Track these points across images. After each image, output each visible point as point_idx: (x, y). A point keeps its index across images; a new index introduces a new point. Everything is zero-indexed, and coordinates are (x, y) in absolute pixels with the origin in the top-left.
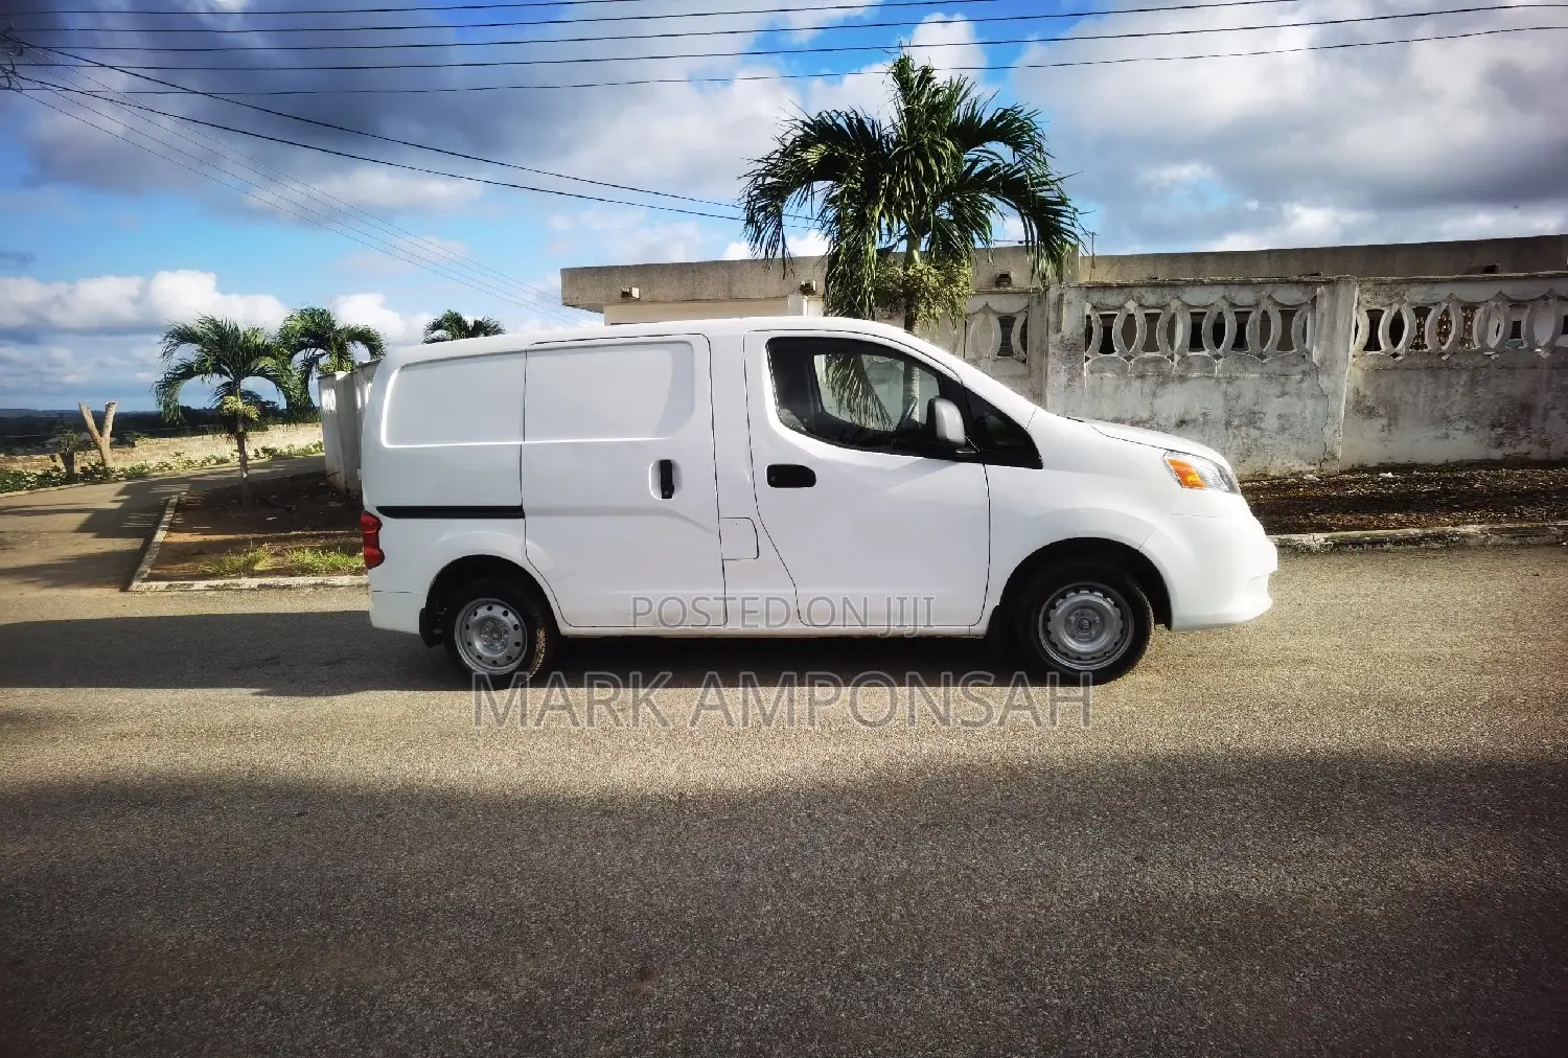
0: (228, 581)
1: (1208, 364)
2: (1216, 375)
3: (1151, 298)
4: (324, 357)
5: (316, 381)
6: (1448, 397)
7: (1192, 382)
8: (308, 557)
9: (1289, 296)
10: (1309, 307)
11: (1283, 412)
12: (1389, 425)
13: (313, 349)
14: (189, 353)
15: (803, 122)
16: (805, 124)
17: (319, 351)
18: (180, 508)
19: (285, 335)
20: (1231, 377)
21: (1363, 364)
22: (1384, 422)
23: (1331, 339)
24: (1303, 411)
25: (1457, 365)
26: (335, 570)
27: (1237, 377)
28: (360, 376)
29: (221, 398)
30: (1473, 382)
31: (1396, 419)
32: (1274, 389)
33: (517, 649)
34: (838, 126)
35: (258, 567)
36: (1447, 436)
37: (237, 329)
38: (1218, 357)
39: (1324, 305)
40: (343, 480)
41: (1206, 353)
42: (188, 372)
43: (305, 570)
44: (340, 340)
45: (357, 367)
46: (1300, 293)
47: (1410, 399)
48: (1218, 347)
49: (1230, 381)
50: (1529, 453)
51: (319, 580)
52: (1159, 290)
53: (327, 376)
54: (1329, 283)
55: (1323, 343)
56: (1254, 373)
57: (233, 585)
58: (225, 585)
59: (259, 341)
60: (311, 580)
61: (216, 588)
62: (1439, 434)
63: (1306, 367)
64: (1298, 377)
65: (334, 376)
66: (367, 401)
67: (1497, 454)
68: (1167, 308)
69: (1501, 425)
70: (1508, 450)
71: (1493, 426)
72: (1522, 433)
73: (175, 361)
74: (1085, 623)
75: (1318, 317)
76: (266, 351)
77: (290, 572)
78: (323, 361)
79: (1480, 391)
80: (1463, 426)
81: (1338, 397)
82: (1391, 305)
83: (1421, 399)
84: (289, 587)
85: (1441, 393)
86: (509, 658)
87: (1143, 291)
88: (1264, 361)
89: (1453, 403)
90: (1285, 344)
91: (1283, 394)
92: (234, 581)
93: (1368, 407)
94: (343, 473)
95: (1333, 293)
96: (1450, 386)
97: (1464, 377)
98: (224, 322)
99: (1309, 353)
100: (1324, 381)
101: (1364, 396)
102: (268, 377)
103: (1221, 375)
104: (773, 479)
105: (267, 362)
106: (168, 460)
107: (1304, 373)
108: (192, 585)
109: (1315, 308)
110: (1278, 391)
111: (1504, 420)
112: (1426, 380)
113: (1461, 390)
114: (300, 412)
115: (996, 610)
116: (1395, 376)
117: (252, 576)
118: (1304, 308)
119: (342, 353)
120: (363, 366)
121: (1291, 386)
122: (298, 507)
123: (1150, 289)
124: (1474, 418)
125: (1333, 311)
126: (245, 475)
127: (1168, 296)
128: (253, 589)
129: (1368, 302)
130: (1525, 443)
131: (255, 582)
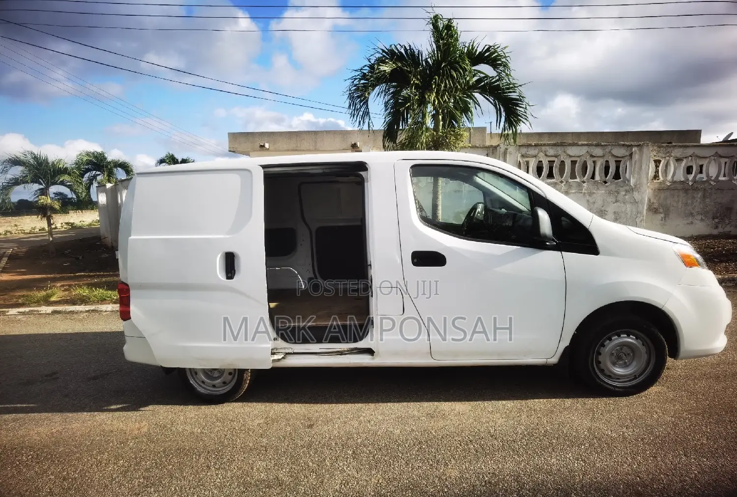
0: (32, 309)
1: (579, 185)
2: (583, 191)
3: (551, 152)
4: (101, 176)
5: (95, 189)
6: (692, 203)
7: (572, 195)
8: (85, 292)
9: (619, 152)
10: (629, 157)
11: (616, 210)
12: (665, 218)
13: (94, 172)
14: (17, 171)
15: (382, 50)
16: (383, 51)
17: (98, 173)
18: (12, 258)
19: (78, 164)
20: (590, 192)
21: (652, 187)
22: (662, 215)
23: (639, 174)
24: (626, 210)
25: (697, 188)
26: (103, 301)
27: (594, 193)
28: (120, 186)
29: (38, 196)
30: (704, 197)
31: (668, 215)
32: (611, 199)
33: (231, 377)
34: (401, 53)
35: (53, 299)
36: (692, 223)
37: (47, 159)
38: (584, 182)
39: (636, 157)
40: (110, 241)
41: (578, 180)
42: (16, 182)
43: (83, 301)
44: (109, 167)
45: (119, 181)
46: (625, 151)
47: (675, 204)
48: (584, 176)
49: (591, 194)
50: (730, 232)
51: (92, 307)
52: (555, 147)
53: (101, 186)
54: (638, 146)
55: (636, 176)
56: (602, 190)
57: (35, 311)
58: (29, 311)
59: (61, 166)
60: (88, 308)
61: (23, 313)
62: (689, 222)
63: (627, 188)
64: (624, 193)
65: (105, 186)
66: (124, 199)
67: (715, 232)
68: (559, 157)
69: (717, 218)
70: (720, 230)
71: (714, 219)
72: (727, 222)
73: (9, 176)
74: (622, 355)
75: (633, 163)
76: (65, 171)
77: (73, 302)
78: (99, 178)
79: (708, 200)
80: (699, 217)
81: (643, 204)
82: (665, 157)
83: (680, 204)
84: (72, 312)
85: (689, 202)
86: (224, 383)
87: (547, 148)
88: (606, 184)
89: (695, 206)
90: (617, 176)
91: (617, 201)
92: (36, 309)
93: (655, 208)
94: (110, 237)
95: (641, 150)
96: (693, 198)
97: (700, 194)
98: (39, 154)
99: (629, 181)
100: (636, 195)
101: (653, 203)
102: (66, 186)
103: (586, 192)
104: (415, 260)
105: (66, 178)
106: (9, 229)
107: (627, 191)
108: (8, 312)
109: (631, 158)
110: (614, 200)
111: (718, 214)
112: (682, 194)
113: (699, 200)
114: (85, 204)
115: (566, 348)
116: (668, 193)
117: (48, 305)
118: (626, 158)
119: (110, 174)
120: (122, 181)
121: (620, 197)
122: (83, 257)
123: (551, 147)
124: (704, 213)
125: (641, 160)
126: (51, 239)
127: (559, 150)
128: (48, 314)
129: (655, 156)
130: (728, 226)
131: (49, 309)
